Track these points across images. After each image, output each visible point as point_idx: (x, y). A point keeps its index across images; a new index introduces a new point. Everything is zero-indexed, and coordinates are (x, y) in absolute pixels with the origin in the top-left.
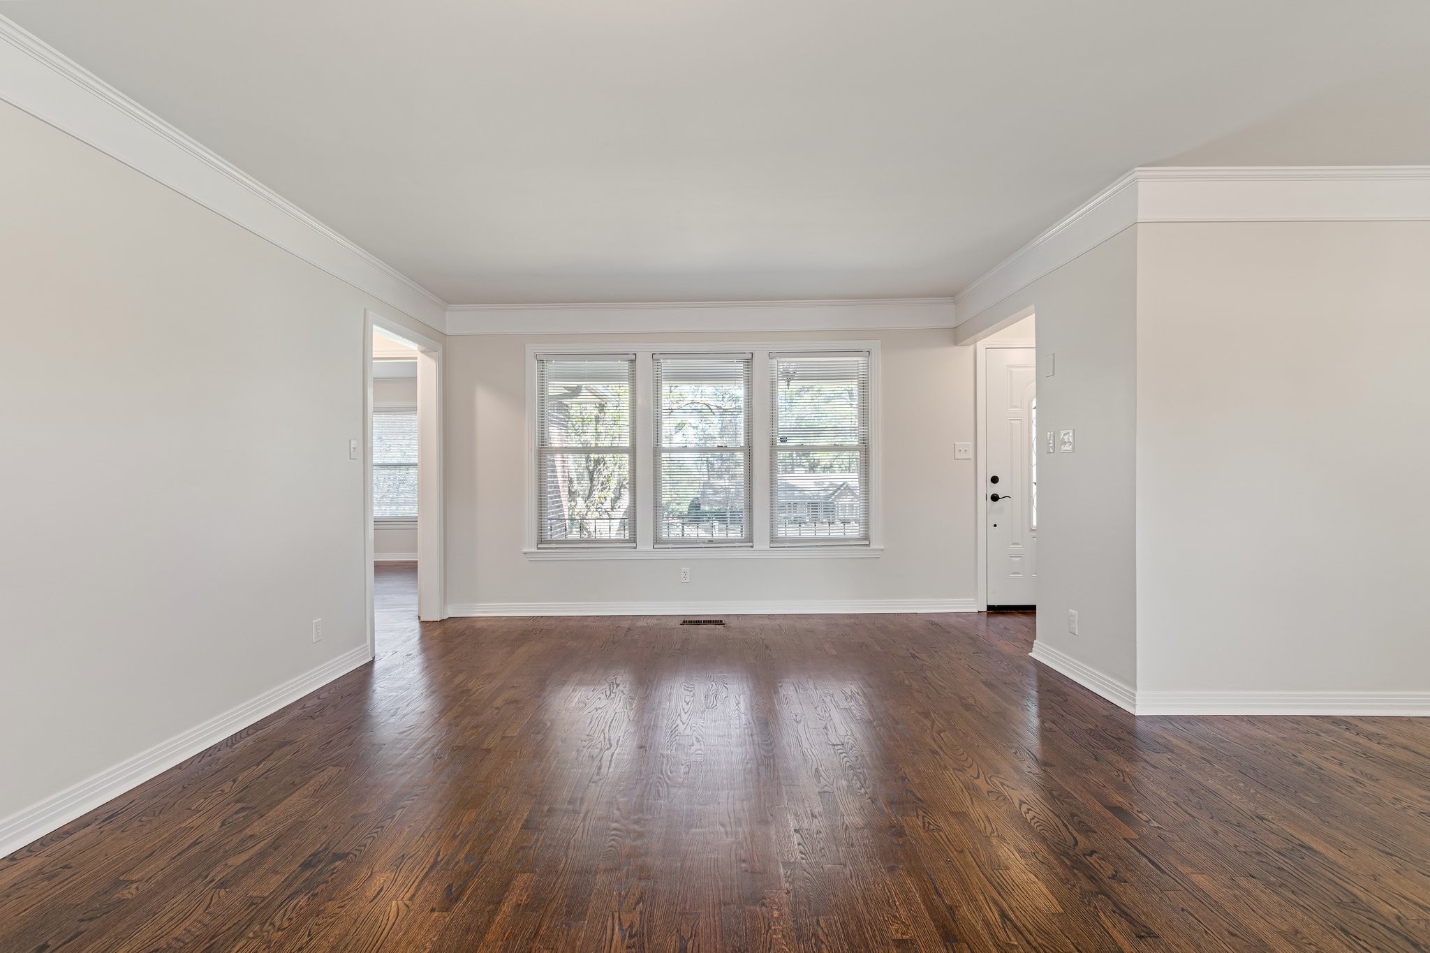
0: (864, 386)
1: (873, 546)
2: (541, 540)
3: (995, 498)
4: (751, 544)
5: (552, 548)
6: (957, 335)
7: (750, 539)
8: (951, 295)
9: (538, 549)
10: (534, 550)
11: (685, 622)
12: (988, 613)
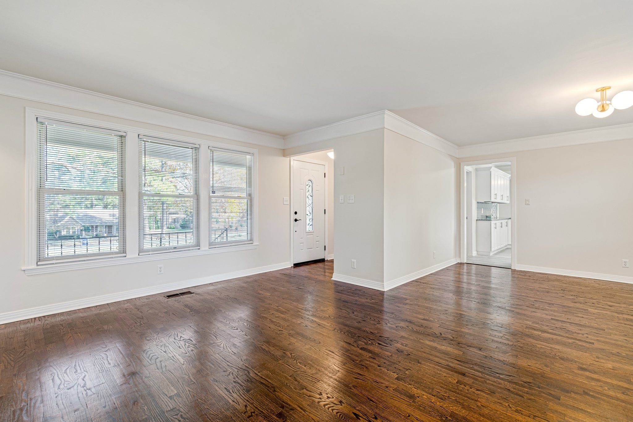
0: (250, 169)
1: (255, 244)
2: (40, 259)
3: (296, 220)
4: (199, 248)
5: (53, 264)
6: (285, 153)
7: (198, 245)
8: (283, 136)
9: (37, 265)
10: (34, 266)
11: (169, 296)
12: (294, 267)
